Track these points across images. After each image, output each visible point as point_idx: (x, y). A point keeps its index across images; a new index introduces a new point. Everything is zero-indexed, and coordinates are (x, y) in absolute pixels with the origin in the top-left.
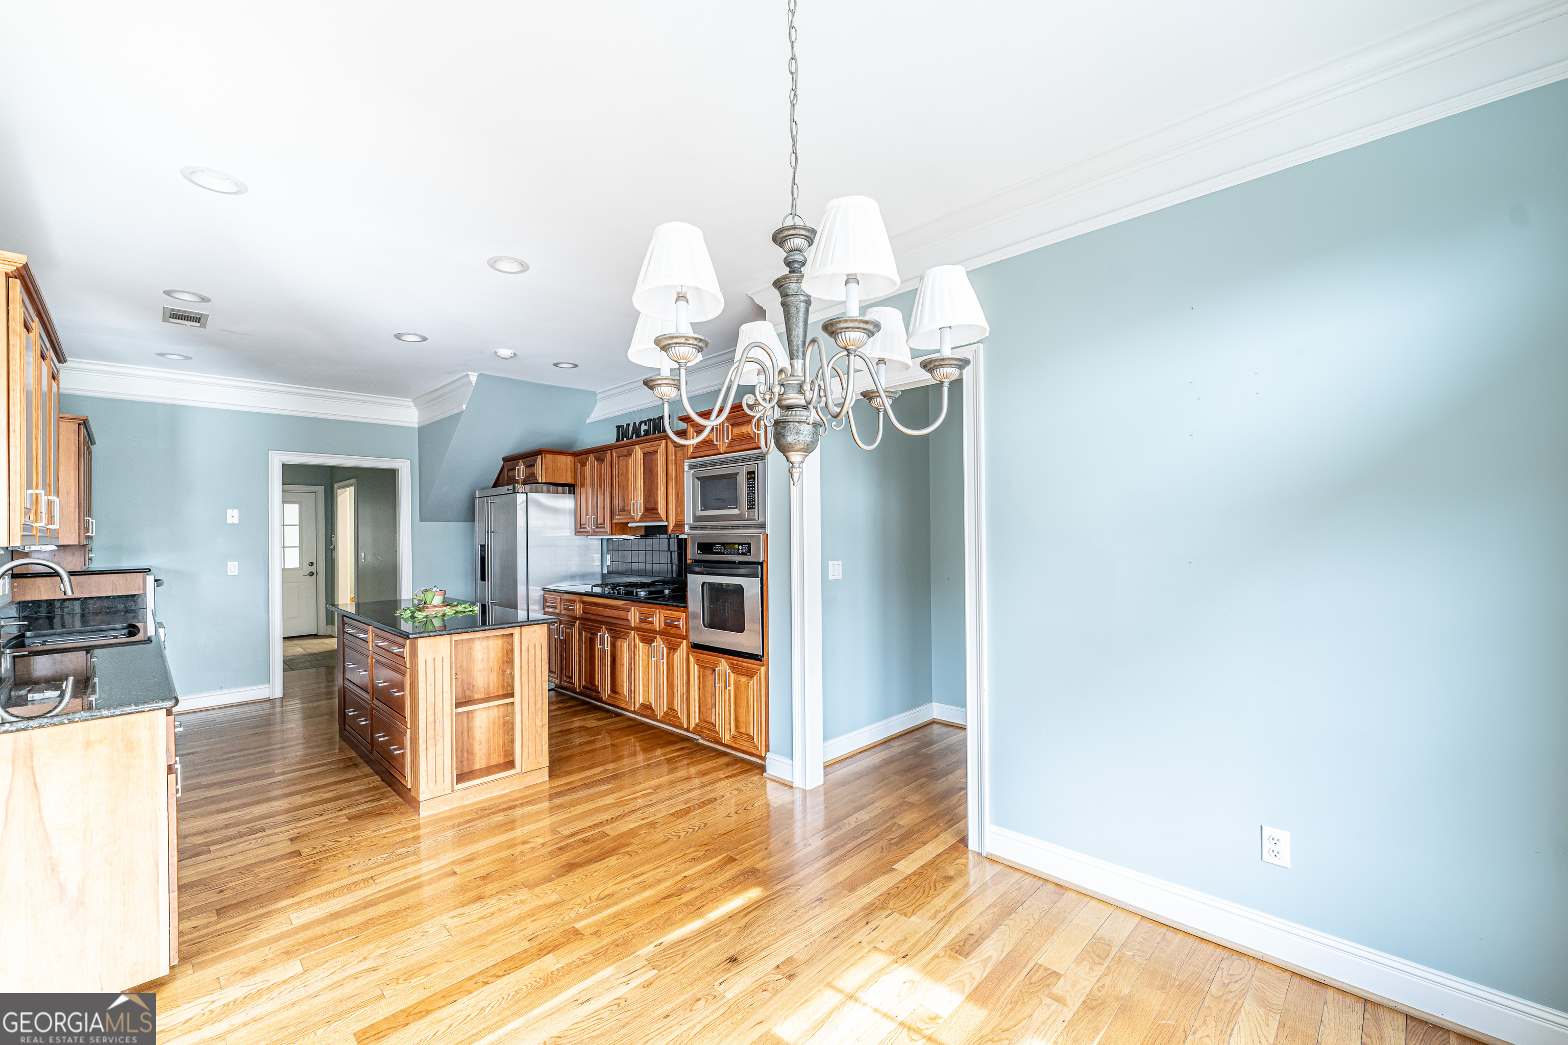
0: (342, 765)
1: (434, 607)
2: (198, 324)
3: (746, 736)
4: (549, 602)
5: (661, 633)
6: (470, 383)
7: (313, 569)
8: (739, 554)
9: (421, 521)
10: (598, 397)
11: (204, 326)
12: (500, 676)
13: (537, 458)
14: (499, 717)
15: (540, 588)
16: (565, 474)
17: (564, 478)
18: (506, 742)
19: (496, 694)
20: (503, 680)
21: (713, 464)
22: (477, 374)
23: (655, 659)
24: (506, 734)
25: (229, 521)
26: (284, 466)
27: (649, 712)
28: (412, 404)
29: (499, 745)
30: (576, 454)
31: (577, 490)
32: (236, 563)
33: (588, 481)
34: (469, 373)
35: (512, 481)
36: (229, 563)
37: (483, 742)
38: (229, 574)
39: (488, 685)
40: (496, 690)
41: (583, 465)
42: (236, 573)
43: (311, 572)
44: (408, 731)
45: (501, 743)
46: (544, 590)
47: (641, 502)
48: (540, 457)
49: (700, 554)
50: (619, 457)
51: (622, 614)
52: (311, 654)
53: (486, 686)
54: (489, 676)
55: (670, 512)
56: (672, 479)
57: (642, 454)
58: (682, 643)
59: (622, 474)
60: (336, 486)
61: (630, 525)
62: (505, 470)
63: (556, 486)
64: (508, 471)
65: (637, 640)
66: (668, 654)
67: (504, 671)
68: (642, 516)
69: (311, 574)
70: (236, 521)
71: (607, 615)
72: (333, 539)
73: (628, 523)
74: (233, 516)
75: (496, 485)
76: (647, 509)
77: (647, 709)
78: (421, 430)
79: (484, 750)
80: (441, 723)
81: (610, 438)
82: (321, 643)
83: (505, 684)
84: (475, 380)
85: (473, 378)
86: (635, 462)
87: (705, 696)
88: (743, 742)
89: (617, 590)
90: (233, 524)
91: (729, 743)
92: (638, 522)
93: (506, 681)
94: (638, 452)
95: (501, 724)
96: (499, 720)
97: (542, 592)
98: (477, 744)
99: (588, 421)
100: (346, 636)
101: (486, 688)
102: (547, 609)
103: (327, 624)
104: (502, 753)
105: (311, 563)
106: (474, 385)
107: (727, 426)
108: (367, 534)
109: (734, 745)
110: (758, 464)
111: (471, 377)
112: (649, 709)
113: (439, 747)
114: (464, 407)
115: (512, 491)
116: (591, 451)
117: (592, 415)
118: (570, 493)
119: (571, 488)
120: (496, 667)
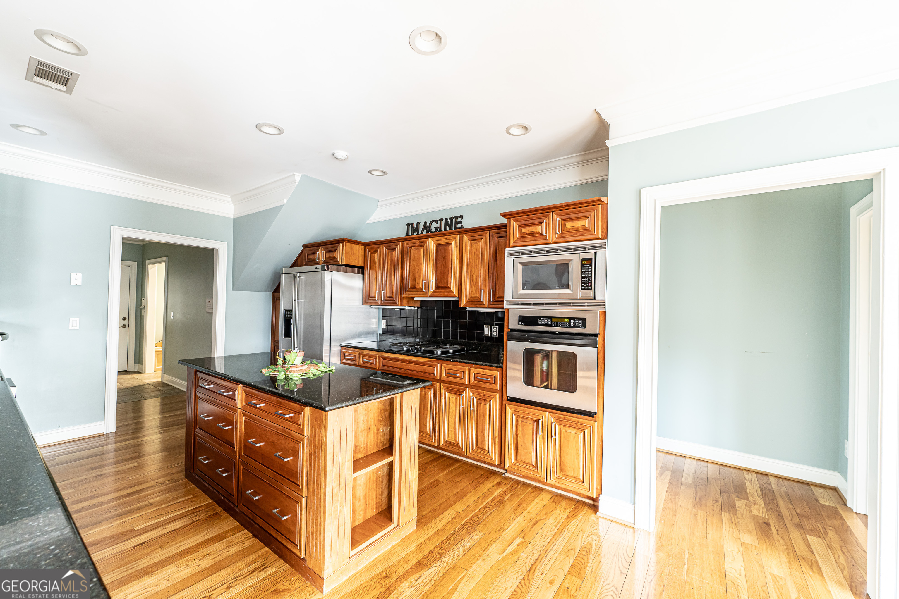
0: (203, 516)
1: (297, 366)
2: (63, 88)
3: (573, 479)
4: (347, 356)
5: (470, 386)
6: (295, 181)
7: (125, 322)
8: (571, 327)
9: (233, 290)
10: (379, 204)
11: (69, 91)
12: (375, 434)
13: (339, 245)
14: (373, 473)
15: (339, 345)
16: (358, 259)
17: (357, 262)
18: (378, 495)
19: (372, 452)
20: (378, 438)
21: (541, 252)
22: (300, 175)
23: (462, 407)
24: (378, 488)
25: (73, 283)
26: (124, 239)
27: (455, 449)
28: (230, 200)
29: (373, 499)
30: (366, 245)
31: (367, 272)
32: (78, 319)
33: (378, 265)
34: (295, 173)
35: (313, 262)
36: (71, 319)
37: (362, 498)
38: (71, 328)
39: (367, 445)
40: (372, 448)
41: (373, 252)
42: (78, 328)
43: (124, 325)
44: (304, 500)
45: (374, 497)
46: (342, 346)
47: (433, 282)
48: (341, 244)
49: (521, 325)
50: (410, 247)
51: (428, 369)
52: (127, 389)
53: (365, 445)
54: (367, 436)
55: (464, 290)
56: (467, 265)
57: (435, 246)
58: (495, 396)
59: (414, 260)
60: (147, 262)
61: (415, 299)
62: (305, 254)
63: (349, 267)
64: (308, 254)
65: (443, 391)
66: (478, 404)
67: (378, 430)
68: (433, 292)
69: (124, 326)
70: (79, 283)
71: (410, 369)
72: (143, 301)
73: (414, 297)
74: (76, 279)
75: (294, 265)
76: (437, 287)
77: (452, 446)
78: (235, 220)
79: (362, 507)
80: (344, 493)
81: (401, 233)
82: (132, 378)
83: (379, 441)
84: (299, 180)
85: (298, 178)
86: (428, 251)
87: (524, 442)
88: (570, 483)
89: (416, 349)
90: (76, 286)
91: (553, 483)
92: (429, 297)
93: (379, 438)
94: (432, 244)
95: (374, 479)
96: (373, 476)
97: (340, 348)
98: (357, 501)
99: (368, 222)
100: (199, 389)
101: (365, 447)
102: (345, 361)
103: (135, 363)
104: (374, 506)
105: (124, 318)
106: (297, 184)
107: (560, 221)
108: (177, 299)
109: (558, 485)
110: (595, 253)
111: (296, 176)
112: (455, 446)
113: (342, 516)
114: (285, 201)
115: (320, 270)
116: (382, 242)
117: (371, 218)
118: (359, 273)
119: (361, 270)
120: (373, 427)
